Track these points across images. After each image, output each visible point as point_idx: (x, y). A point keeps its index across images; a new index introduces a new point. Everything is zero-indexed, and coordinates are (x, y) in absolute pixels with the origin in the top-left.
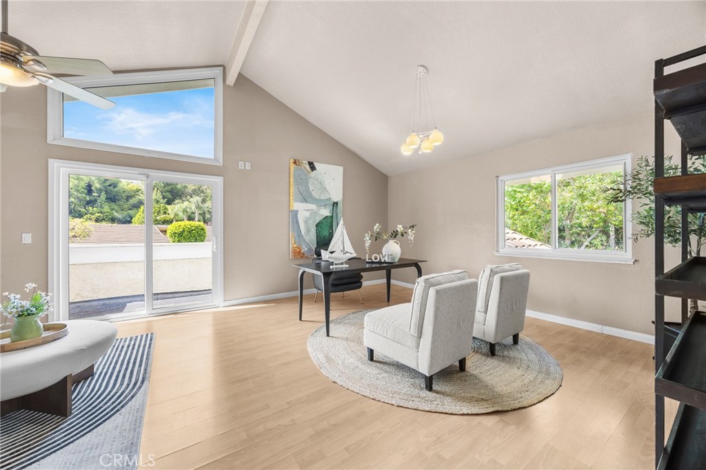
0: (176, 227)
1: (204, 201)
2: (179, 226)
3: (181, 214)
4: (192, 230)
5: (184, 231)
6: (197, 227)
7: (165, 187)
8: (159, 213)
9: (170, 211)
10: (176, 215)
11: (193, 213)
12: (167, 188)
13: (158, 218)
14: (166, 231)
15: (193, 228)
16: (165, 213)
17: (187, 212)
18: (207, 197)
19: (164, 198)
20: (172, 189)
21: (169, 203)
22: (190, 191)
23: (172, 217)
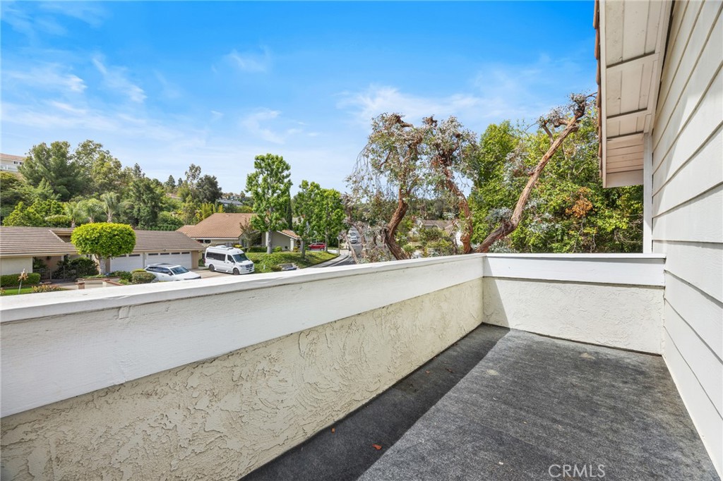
0: (88, 231)
1: (119, 199)
2: (93, 229)
3: (84, 214)
4: (115, 235)
5: (100, 236)
6: (121, 232)
7: (57, 178)
8: (48, 212)
9: (67, 210)
10: (78, 215)
11: (103, 213)
12: (60, 180)
13: (46, 218)
14: (70, 237)
15: (116, 233)
16: (58, 212)
17: (94, 211)
18: (122, 194)
19: (56, 192)
20: (69, 181)
21: (65, 198)
22: (96, 185)
23: (70, 218)
